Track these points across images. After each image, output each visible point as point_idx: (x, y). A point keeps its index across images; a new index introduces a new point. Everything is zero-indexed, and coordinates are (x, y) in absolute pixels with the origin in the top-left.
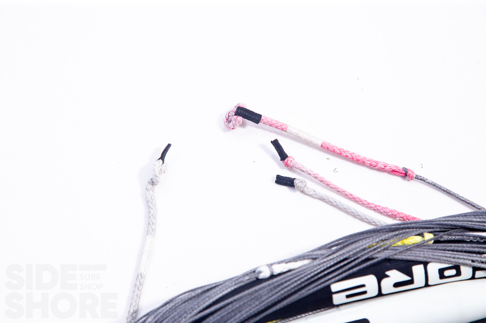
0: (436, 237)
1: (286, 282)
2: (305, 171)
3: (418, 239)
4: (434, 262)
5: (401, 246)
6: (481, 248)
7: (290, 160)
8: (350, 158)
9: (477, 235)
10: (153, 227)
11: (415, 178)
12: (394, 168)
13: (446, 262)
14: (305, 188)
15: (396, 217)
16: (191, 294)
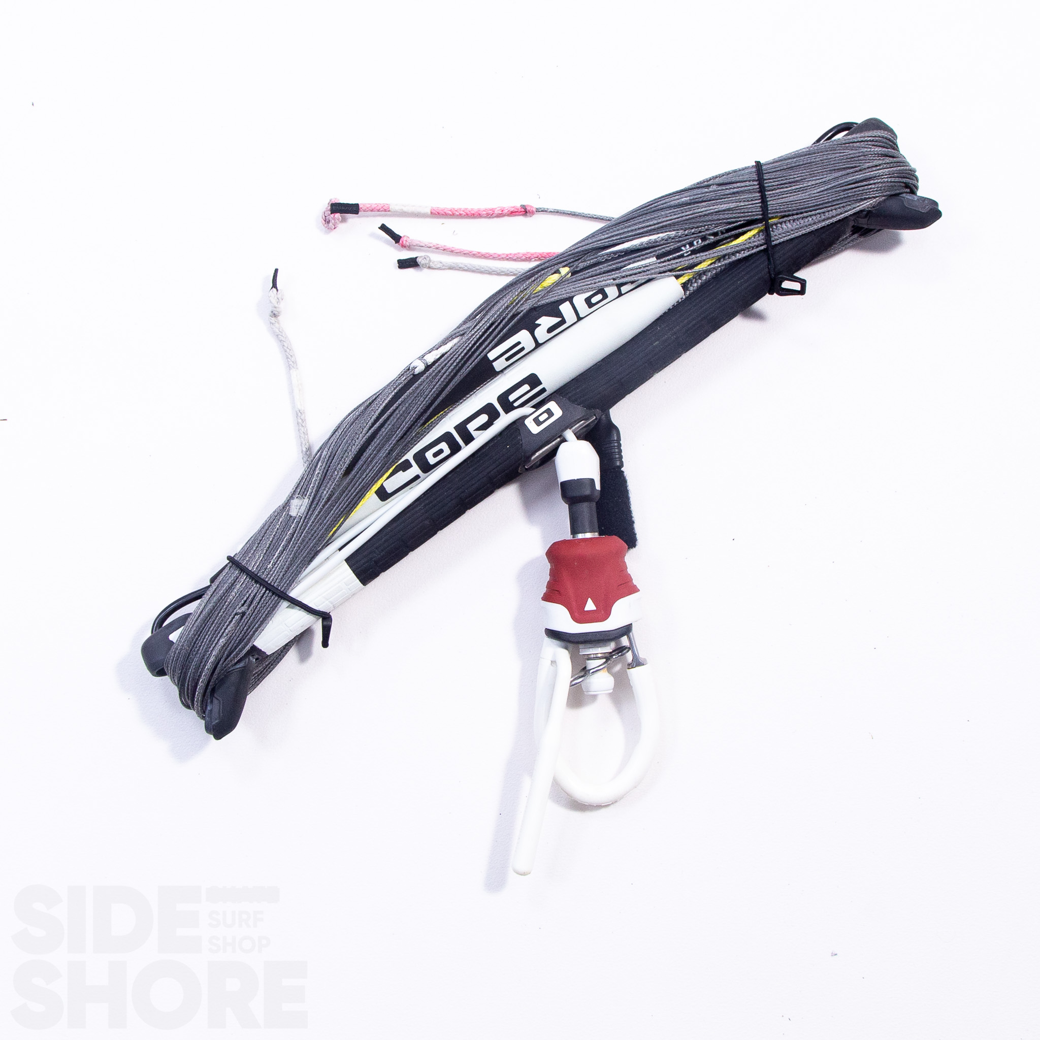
0: (572, 268)
1: (442, 368)
2: (424, 245)
3: (555, 278)
4: (578, 294)
5: (542, 290)
6: (617, 263)
7: (405, 239)
8: (465, 215)
9: (609, 252)
10: (293, 359)
11: (536, 212)
12: (512, 209)
13: (589, 290)
14: (431, 263)
15: (531, 259)
16: (355, 414)
